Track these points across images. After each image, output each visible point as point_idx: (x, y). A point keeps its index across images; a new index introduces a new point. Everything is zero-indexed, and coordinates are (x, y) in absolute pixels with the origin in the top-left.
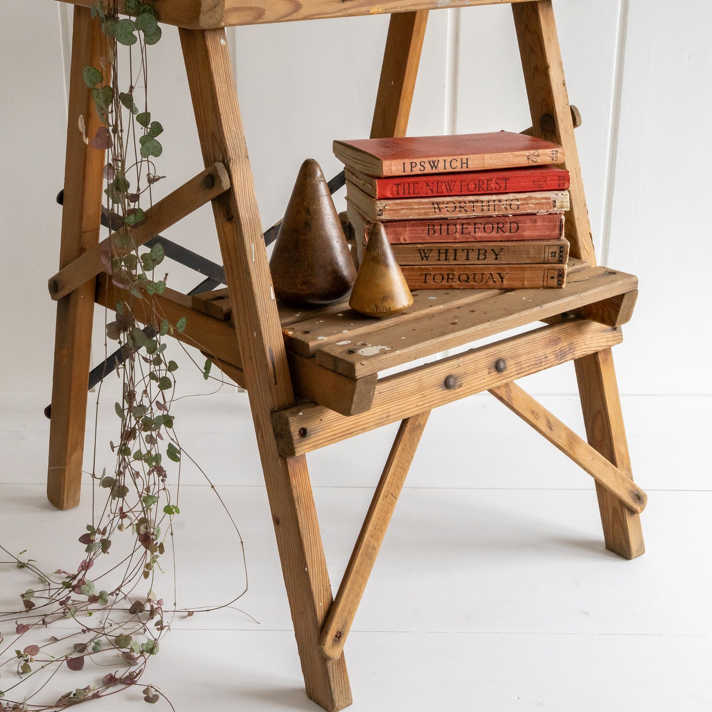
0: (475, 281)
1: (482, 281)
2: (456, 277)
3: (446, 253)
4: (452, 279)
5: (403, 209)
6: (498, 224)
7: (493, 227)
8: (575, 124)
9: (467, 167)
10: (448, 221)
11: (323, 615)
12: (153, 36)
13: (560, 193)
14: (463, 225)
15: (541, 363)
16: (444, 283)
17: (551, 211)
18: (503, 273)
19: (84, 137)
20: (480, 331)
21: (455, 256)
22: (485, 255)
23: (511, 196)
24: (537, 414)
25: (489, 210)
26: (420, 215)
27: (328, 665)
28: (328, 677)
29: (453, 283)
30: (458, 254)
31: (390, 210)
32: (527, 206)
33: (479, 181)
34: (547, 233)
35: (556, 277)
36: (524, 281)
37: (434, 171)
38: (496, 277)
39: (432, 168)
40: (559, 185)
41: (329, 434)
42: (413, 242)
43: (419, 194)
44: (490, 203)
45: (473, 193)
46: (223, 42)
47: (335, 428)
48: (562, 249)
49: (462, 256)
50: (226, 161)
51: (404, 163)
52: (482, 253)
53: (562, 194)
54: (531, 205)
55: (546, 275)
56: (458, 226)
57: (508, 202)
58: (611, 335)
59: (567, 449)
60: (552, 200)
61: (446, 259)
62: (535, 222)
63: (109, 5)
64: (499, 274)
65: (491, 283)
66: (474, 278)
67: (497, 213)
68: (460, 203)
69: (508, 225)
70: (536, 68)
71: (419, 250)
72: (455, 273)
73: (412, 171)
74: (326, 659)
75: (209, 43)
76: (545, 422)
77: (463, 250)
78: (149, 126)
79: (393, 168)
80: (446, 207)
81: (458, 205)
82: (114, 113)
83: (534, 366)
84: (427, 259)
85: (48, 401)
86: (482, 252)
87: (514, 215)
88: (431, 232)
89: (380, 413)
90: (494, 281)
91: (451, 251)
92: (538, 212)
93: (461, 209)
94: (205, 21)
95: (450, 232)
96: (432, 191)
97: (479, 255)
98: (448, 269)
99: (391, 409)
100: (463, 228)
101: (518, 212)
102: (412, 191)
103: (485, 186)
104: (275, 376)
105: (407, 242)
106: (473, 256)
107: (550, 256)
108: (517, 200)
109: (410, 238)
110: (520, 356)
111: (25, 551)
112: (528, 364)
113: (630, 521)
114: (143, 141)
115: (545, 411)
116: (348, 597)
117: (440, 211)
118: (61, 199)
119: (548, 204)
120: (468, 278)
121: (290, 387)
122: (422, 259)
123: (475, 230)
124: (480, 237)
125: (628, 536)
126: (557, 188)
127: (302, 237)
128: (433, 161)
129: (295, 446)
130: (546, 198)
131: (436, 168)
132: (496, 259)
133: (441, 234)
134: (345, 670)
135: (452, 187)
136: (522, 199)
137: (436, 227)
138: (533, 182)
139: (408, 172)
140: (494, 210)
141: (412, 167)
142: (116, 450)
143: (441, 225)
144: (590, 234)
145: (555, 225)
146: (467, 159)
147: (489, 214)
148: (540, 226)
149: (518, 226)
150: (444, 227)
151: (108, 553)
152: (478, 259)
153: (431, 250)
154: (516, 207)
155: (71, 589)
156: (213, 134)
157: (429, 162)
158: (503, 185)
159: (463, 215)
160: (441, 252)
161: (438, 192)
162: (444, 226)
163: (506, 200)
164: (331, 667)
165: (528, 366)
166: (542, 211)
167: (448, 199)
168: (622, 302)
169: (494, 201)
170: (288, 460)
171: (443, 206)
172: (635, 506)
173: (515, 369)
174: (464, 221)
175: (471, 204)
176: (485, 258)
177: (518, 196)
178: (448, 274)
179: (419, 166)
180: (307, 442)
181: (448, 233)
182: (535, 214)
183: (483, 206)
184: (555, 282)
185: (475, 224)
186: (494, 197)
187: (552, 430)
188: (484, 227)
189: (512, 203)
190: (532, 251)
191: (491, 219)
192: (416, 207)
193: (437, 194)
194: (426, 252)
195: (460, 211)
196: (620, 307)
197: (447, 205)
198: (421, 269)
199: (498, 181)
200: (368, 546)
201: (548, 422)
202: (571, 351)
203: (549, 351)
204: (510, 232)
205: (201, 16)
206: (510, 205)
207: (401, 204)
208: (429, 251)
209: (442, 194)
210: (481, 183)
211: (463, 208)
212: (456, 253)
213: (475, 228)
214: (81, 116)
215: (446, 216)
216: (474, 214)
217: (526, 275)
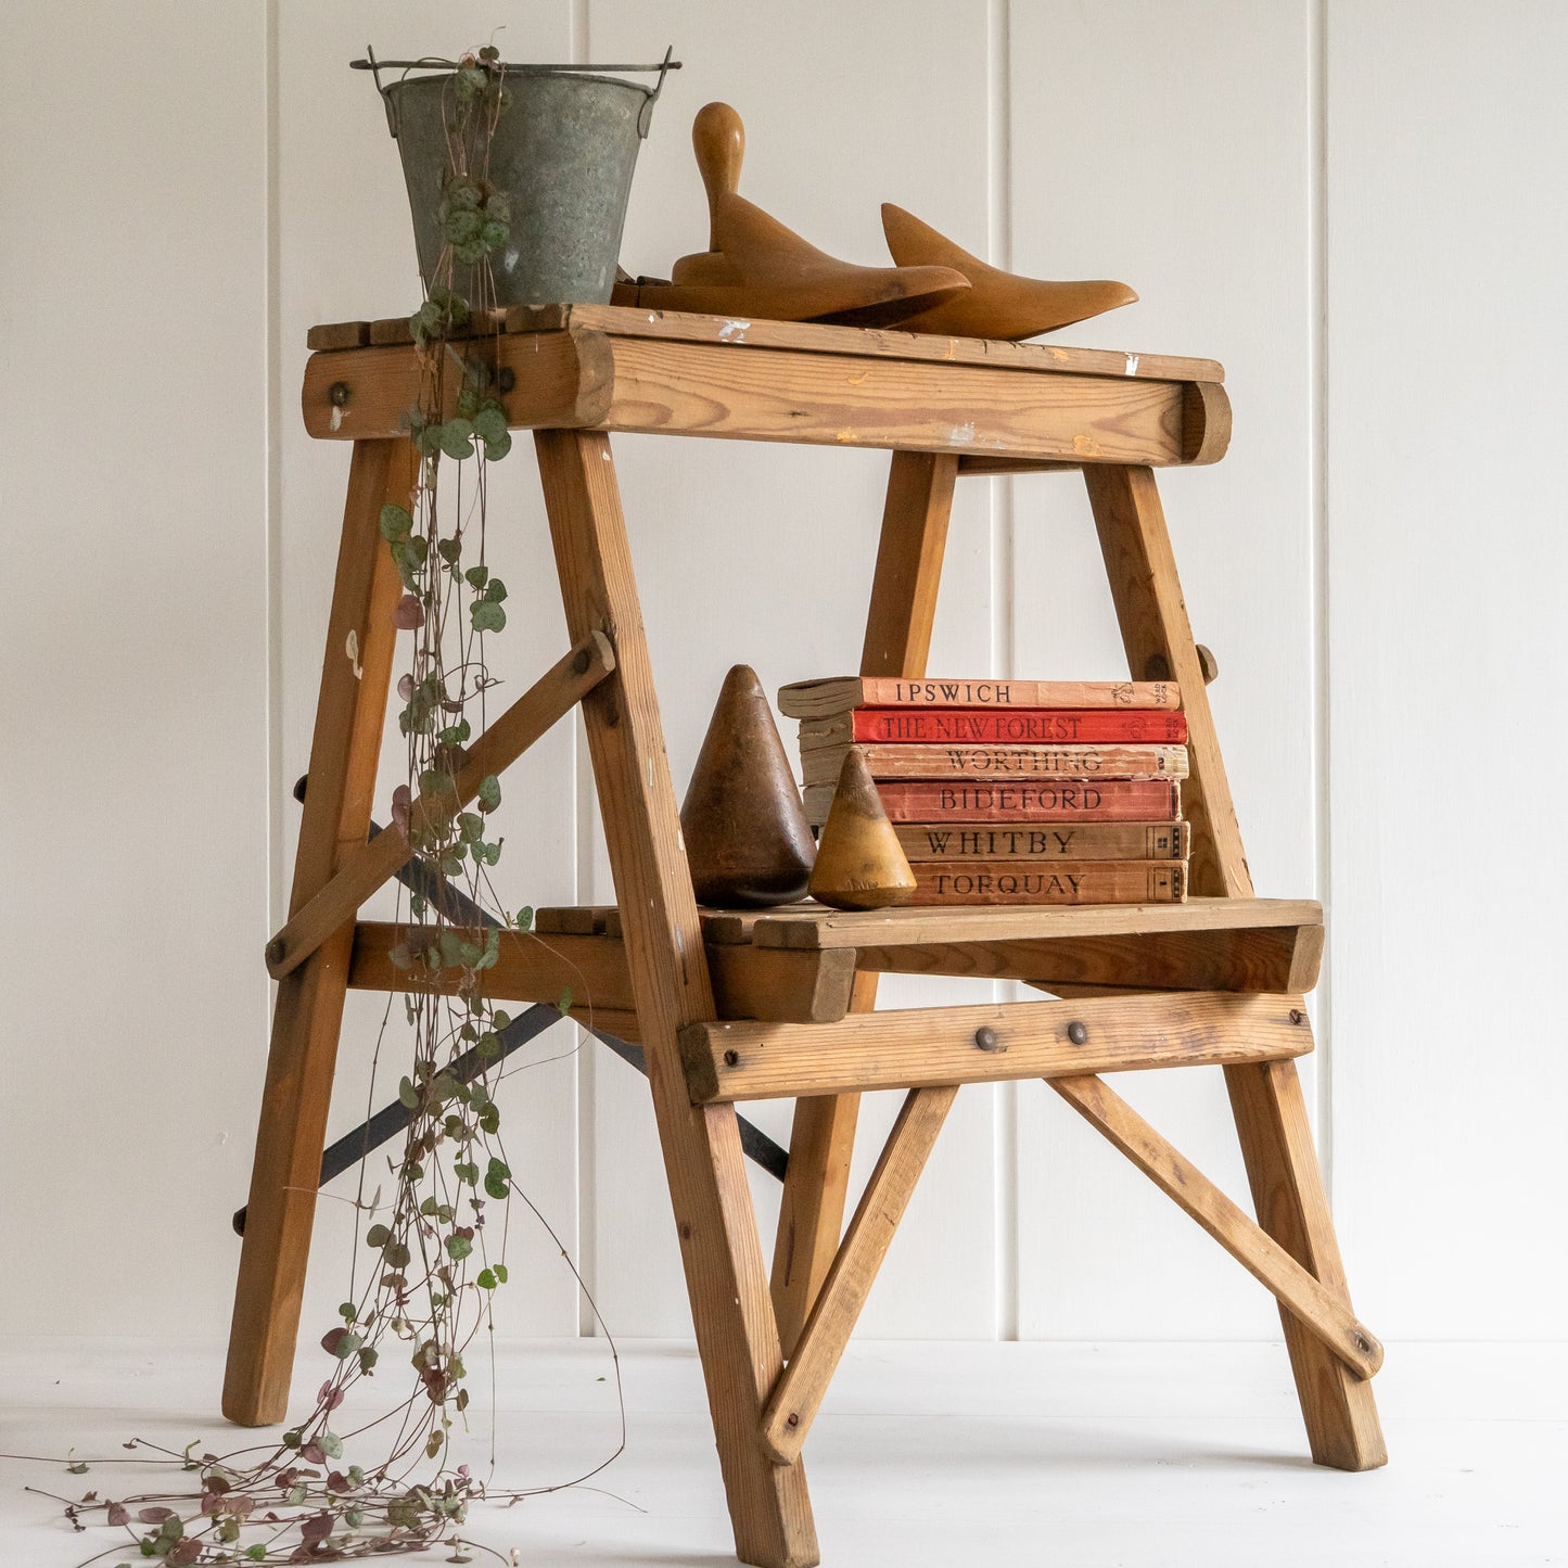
0: (1027, 890)
1: (1040, 890)
2: (993, 883)
3: (976, 840)
4: (987, 886)
5: (898, 760)
6: (1064, 792)
7: (1055, 798)
8: (1207, 675)
9: (1008, 701)
10: (977, 785)
11: (767, 1387)
12: (498, 448)
13: (1170, 747)
14: (1002, 792)
15: (1154, 1047)
16: (974, 893)
17: (1156, 775)
18: (1076, 876)
19: (355, 665)
20: (1030, 922)
21: (992, 845)
22: (1043, 845)
23: (1086, 748)
24: (1154, 1150)
25: (1047, 769)
26: (928, 771)
27: (776, 1477)
28: (775, 1499)
29: (990, 894)
30: (995, 843)
31: (875, 760)
32: (1113, 765)
33: (1028, 720)
34: (1151, 809)
35: (1168, 881)
36: (1113, 890)
37: (950, 702)
38: (1065, 883)
39: (947, 697)
40: (1169, 735)
41: (775, 1072)
42: (917, 820)
43: (925, 736)
44: (1049, 758)
45: (1020, 740)
46: (606, 456)
47: (786, 1065)
48: (1176, 834)
49: (1003, 844)
50: (609, 631)
51: (899, 686)
52: (1038, 840)
53: (1174, 749)
54: (1121, 764)
55: (1151, 880)
56: (995, 795)
57: (1080, 757)
58: (1289, 1032)
59: (1215, 1222)
60: (1157, 757)
61: (976, 852)
62: (1129, 790)
63: (429, 409)
64: (1069, 877)
65: (1055, 893)
66: (1026, 885)
67: (1061, 774)
68: (996, 754)
69: (1082, 795)
70: (1133, 581)
71: (929, 834)
72: (992, 875)
73: (912, 699)
74: (772, 1462)
75: (586, 455)
76: (1170, 1168)
77: (1005, 833)
78: (486, 587)
79: (881, 692)
80: (973, 760)
81: (993, 757)
82: (428, 574)
83: (1142, 1050)
84: (943, 851)
85: (243, 1201)
86: (1038, 838)
87: (1091, 781)
88: (949, 803)
89: (863, 1060)
90: (1062, 890)
91: (984, 836)
92: (1133, 776)
93: (999, 765)
94: (584, 411)
95: (980, 805)
96: (948, 734)
97: (1032, 845)
98: (979, 868)
99: (882, 1059)
100: (1002, 798)
101: (1098, 774)
102: (912, 731)
103: (1039, 729)
104: (684, 971)
105: (907, 820)
106: (1022, 845)
107: (1156, 845)
108: (1096, 754)
109: (913, 813)
110: (1114, 1025)
111: (199, 1442)
112: (1131, 1044)
113: (1351, 1392)
114: (474, 608)
115: (1169, 1148)
116: (810, 1362)
117: (962, 766)
118: (301, 791)
119: (1149, 763)
120: (1015, 885)
121: (709, 996)
122: (934, 851)
123: (1024, 802)
124: (1034, 814)
125: (1350, 1423)
126: (1165, 739)
127: (728, 784)
128: (948, 686)
129: (719, 1076)
130: (1147, 754)
131: (954, 697)
132: (1063, 851)
133: (965, 807)
134: (807, 1497)
135: (981, 728)
136: (1104, 753)
137: (956, 795)
138: (1123, 726)
139: (906, 701)
140: (1057, 769)
141: (912, 693)
142: (397, 1171)
143: (965, 792)
144: (1244, 860)
145: (1165, 797)
146: (1007, 688)
147: (1048, 775)
148: (1138, 797)
149: (1099, 798)
150: (971, 796)
151: (371, 1374)
152: (1032, 851)
153: (949, 834)
154: (1094, 766)
155: (298, 1450)
156: (589, 593)
157: (942, 686)
158: (1070, 730)
159: (1001, 774)
160: (966, 837)
161: (957, 736)
162: (970, 792)
163: (1077, 754)
164: (781, 1481)
165: (1130, 1047)
166: (1141, 774)
167: (977, 747)
168: (1294, 941)
169: (1056, 754)
170: (705, 1110)
171: (966, 758)
172: (1361, 1361)
173: (1106, 1046)
174: (1005, 786)
175: (1016, 757)
176: (1044, 849)
177: (1097, 748)
178: (980, 877)
179: (923, 691)
180: (739, 1074)
181: (977, 806)
182: (1129, 780)
183: (1036, 761)
184: (1168, 892)
185: (1024, 791)
186: (1056, 748)
187: (1183, 1183)
188: (1040, 798)
189: (1087, 758)
190: (1124, 837)
191: (1051, 784)
192: (921, 757)
193: (958, 740)
194: (940, 837)
195: (997, 768)
196: (1292, 953)
197: (974, 757)
198: (933, 869)
199: (1061, 722)
200: (845, 1289)
201: (1176, 1167)
202: (1212, 1040)
203: (1169, 1030)
204: (1086, 807)
205: (578, 400)
206: (1084, 762)
207: (895, 752)
208: (946, 836)
209: (965, 740)
210: (1032, 724)
211: (1002, 762)
212: (992, 839)
213: (1024, 798)
214: (353, 632)
215: (973, 775)
216: (1021, 774)
217: (1116, 879)
